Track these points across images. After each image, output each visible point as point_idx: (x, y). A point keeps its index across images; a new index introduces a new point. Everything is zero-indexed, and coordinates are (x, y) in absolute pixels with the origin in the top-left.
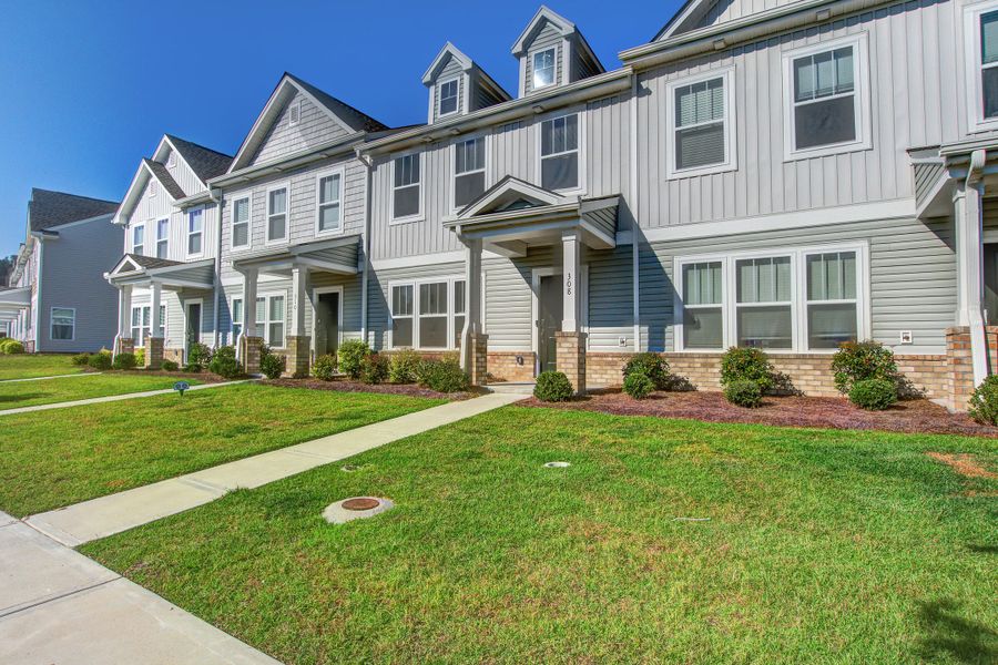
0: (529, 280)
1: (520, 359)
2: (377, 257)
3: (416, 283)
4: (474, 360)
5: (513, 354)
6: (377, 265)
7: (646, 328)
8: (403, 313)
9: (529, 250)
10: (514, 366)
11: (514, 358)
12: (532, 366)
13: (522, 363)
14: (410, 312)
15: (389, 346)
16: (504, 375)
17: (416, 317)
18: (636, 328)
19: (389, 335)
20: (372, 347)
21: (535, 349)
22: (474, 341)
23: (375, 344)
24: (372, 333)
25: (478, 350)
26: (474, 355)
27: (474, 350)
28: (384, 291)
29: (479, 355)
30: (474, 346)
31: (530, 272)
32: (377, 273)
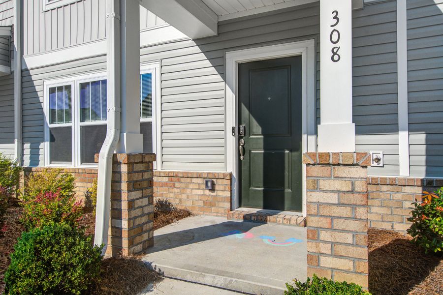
0: (221, 69)
1: (211, 184)
2: (30, 52)
3: (75, 81)
4: (124, 205)
5: (199, 176)
6: (31, 62)
7: (421, 137)
8: (61, 120)
9: (220, 25)
10: (200, 192)
11: (200, 181)
12: (228, 194)
13: (213, 189)
14: (69, 119)
15: (45, 161)
16: (187, 205)
17: (76, 124)
18: (403, 136)
19: (45, 148)
20: (27, 164)
21: (231, 167)
22: (124, 168)
23: (31, 159)
24: (27, 146)
25: (133, 186)
26: (124, 196)
27: (124, 186)
28: (39, 94)
29: (136, 194)
30: (124, 178)
31: (223, 58)
32: (31, 72)
